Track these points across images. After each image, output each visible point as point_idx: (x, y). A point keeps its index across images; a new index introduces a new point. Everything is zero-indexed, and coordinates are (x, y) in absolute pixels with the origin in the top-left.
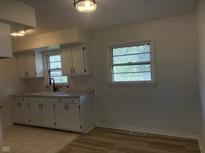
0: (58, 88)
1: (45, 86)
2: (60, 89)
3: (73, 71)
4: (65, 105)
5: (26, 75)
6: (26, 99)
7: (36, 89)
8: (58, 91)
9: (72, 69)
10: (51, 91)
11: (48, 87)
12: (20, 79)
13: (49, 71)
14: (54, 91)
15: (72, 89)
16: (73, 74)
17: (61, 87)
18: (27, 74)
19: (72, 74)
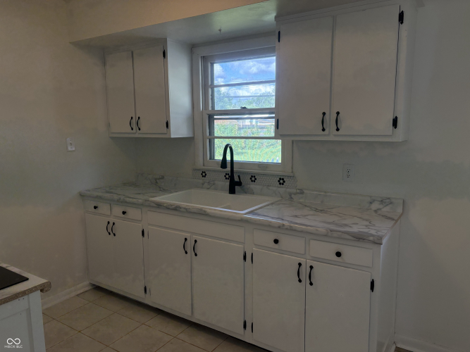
0: (245, 180)
1: (195, 170)
2: (253, 186)
3: (330, 120)
4: (300, 264)
5: (134, 126)
6: (132, 212)
7: (163, 178)
8: (245, 192)
9: (324, 114)
10: (216, 189)
11: (204, 174)
12: (112, 138)
13: (211, 119)
14: (232, 191)
15: (302, 193)
16: (329, 135)
17: (253, 178)
18: (135, 123)
19: (326, 132)
